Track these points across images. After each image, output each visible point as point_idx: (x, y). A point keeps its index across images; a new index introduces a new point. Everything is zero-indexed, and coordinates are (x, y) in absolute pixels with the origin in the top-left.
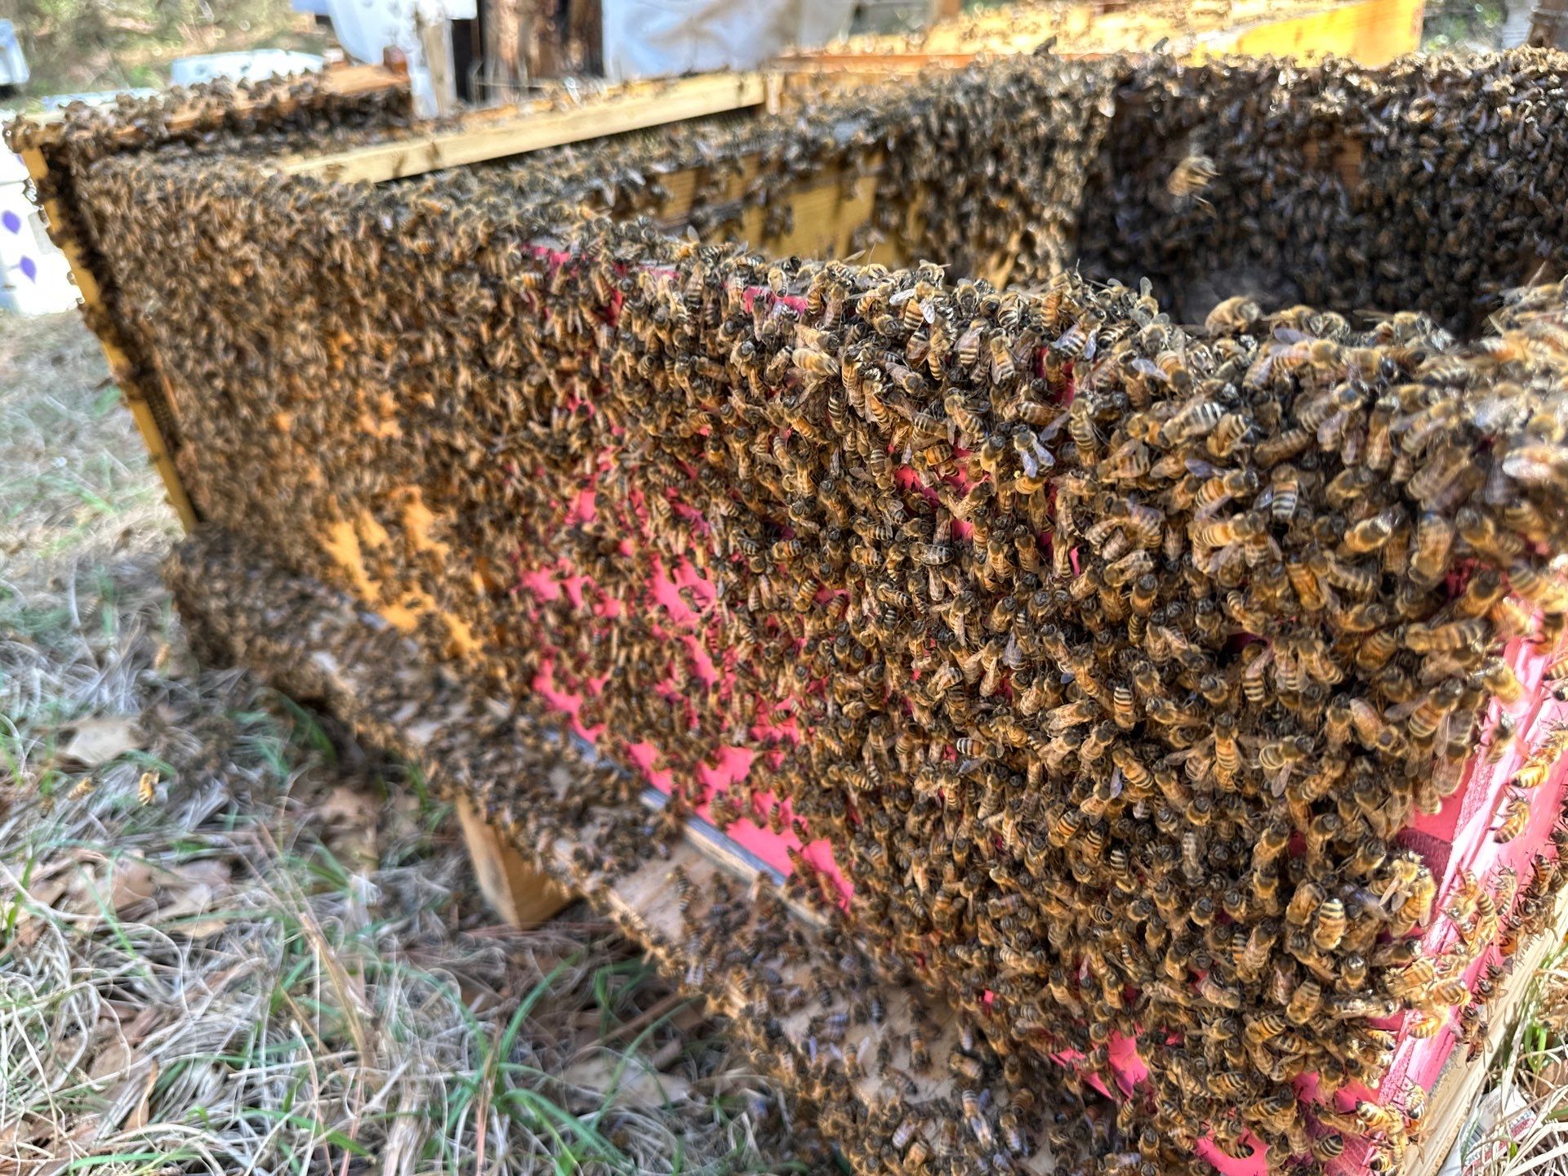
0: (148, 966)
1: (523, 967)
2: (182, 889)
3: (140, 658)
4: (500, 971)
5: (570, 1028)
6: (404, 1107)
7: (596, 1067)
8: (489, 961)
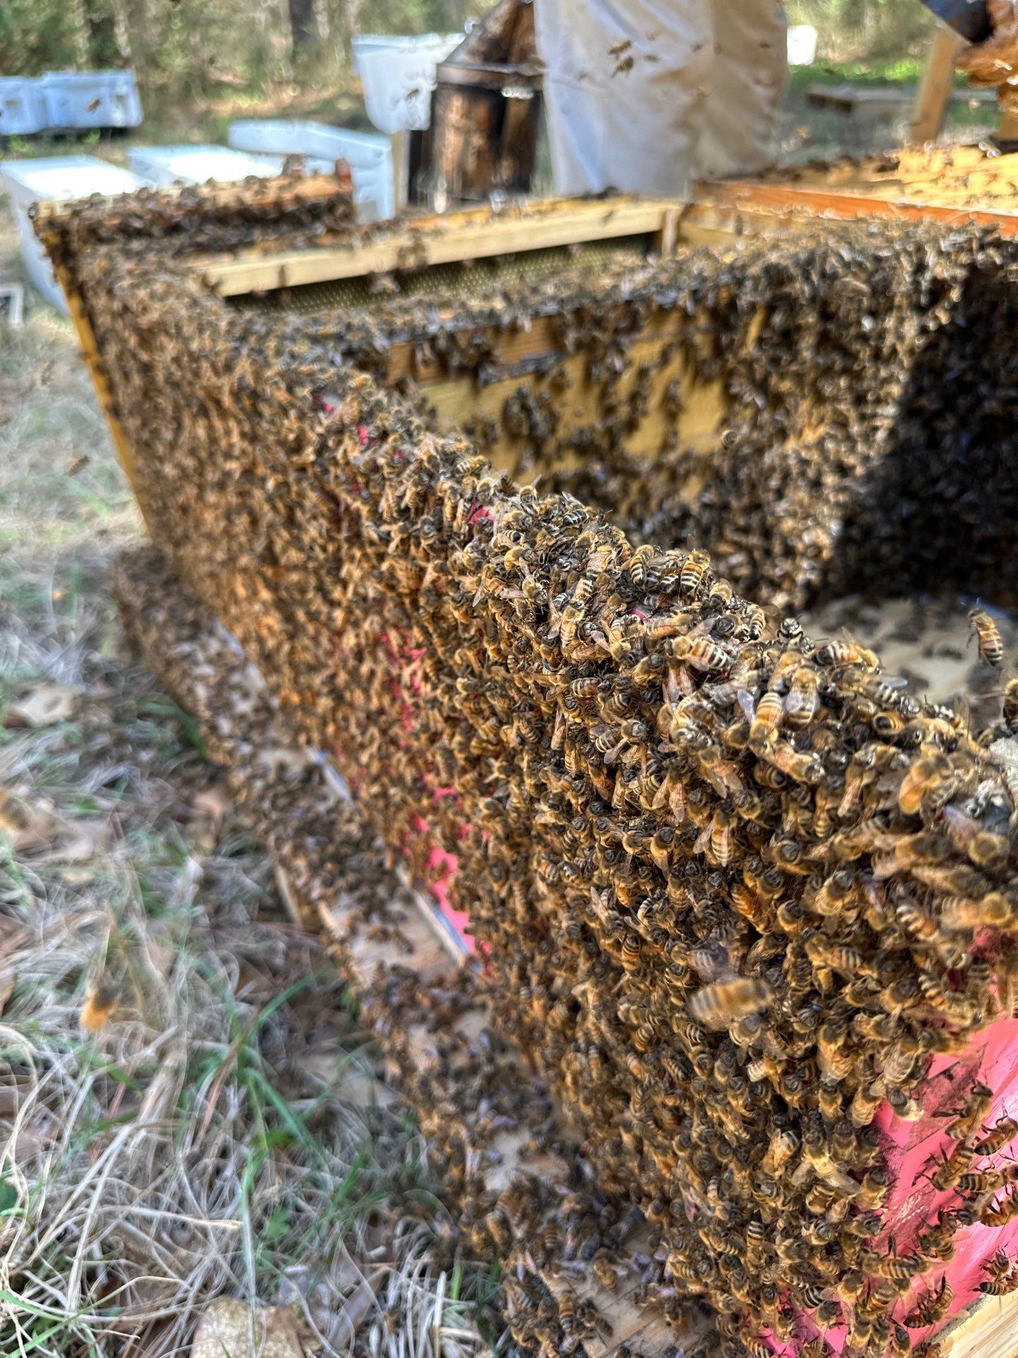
0: (30, 898)
1: (298, 962)
2: (72, 838)
3: (91, 641)
4: (279, 961)
5: (320, 1021)
6: (169, 1062)
7: (329, 1061)
8: (272, 950)
